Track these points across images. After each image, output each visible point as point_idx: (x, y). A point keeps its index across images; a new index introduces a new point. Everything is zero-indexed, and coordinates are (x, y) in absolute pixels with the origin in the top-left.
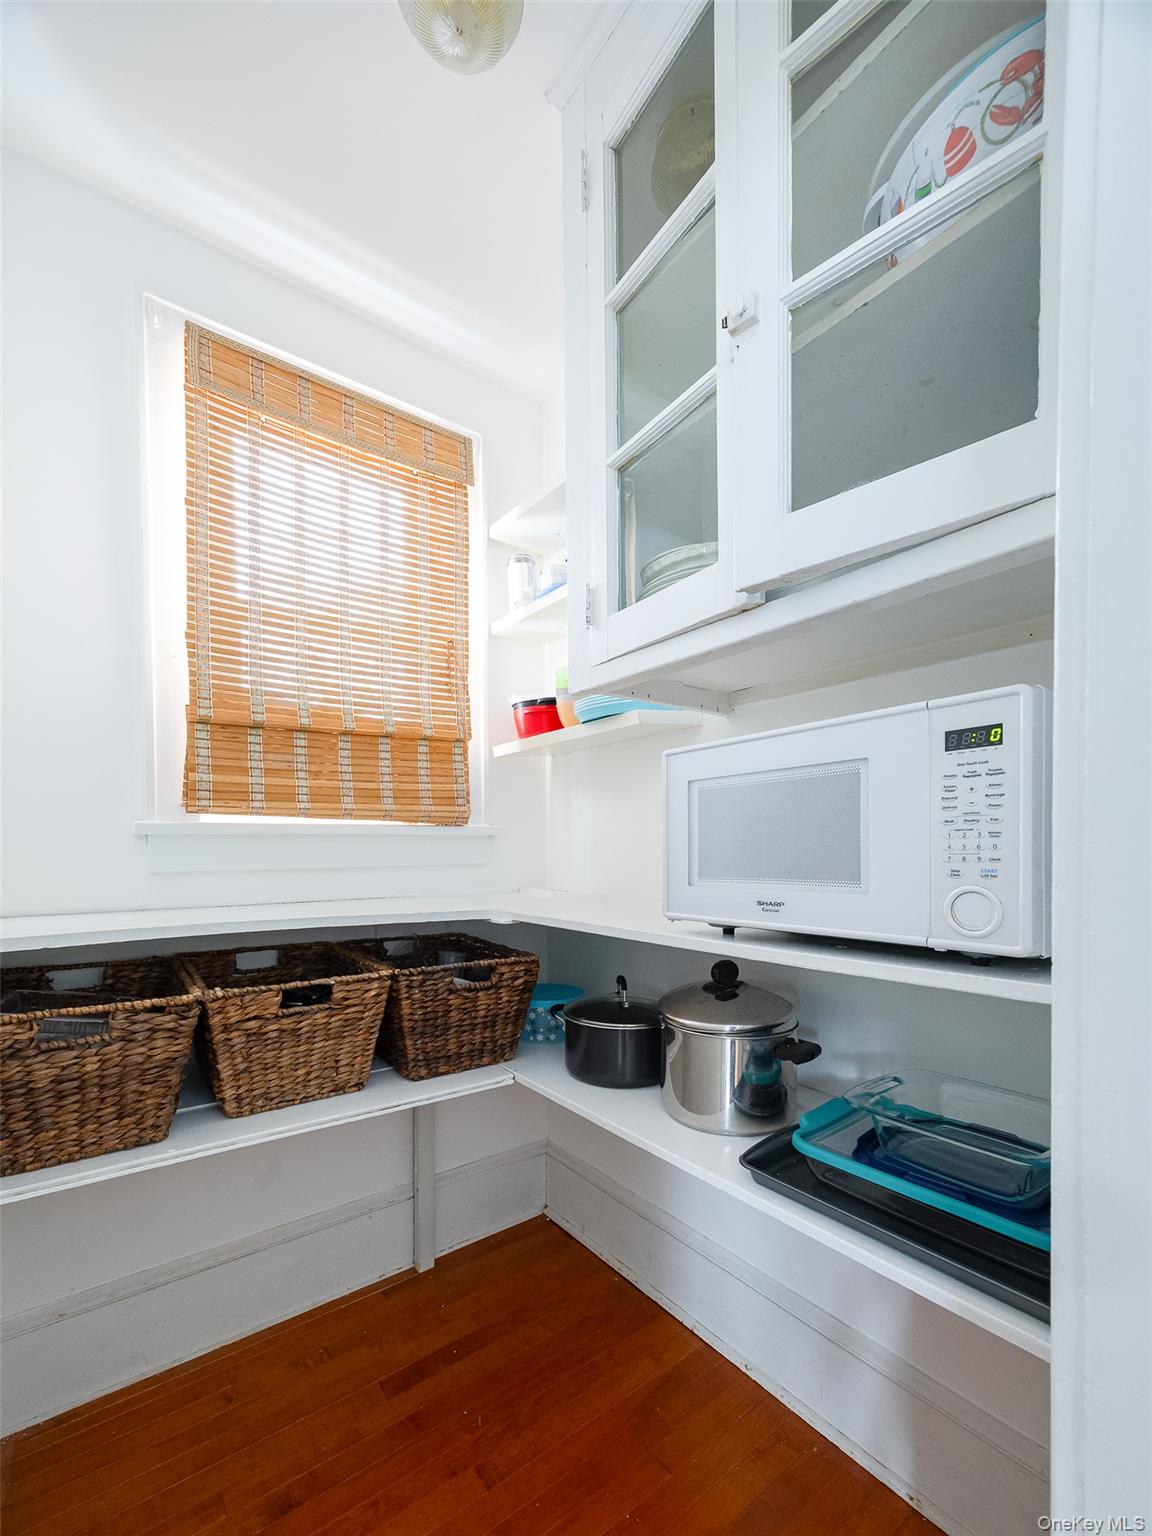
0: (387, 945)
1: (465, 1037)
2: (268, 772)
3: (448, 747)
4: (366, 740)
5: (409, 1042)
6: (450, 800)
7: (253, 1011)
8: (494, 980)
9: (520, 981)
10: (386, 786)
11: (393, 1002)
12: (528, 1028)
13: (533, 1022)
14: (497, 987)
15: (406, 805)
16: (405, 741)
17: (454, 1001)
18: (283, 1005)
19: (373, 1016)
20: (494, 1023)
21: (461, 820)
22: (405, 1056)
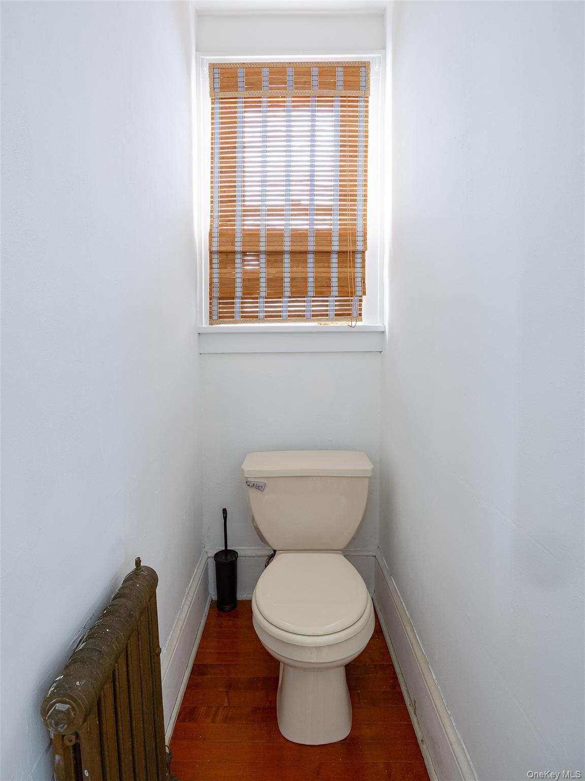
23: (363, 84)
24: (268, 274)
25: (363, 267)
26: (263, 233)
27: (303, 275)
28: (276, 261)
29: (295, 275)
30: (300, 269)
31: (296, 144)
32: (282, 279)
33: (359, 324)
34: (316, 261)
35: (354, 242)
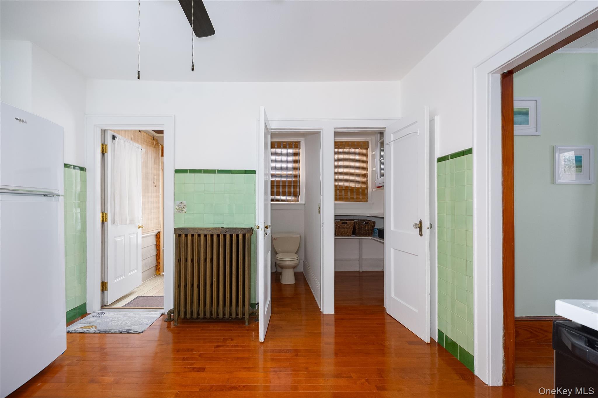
0: (355, 220)
1: (364, 231)
2: (340, 196)
3: (364, 190)
4: (352, 189)
5: (357, 231)
6: (365, 198)
7: (339, 224)
8: (368, 224)
9: (372, 225)
10: (355, 197)
11: (354, 226)
12: (375, 233)
13: (376, 232)
14: (369, 225)
15: (358, 200)
16: (358, 189)
17: (362, 226)
18: (342, 224)
19: (352, 227)
20: (368, 230)
21: (367, 201)
22: (356, 232)
23: (299, 146)
24: (276, 190)
25: (299, 189)
26: (275, 181)
27: (285, 191)
28: (278, 187)
29: (283, 191)
30: (284, 189)
31: (283, 160)
32: (280, 191)
33: (298, 202)
34: (288, 187)
35: (297, 183)
